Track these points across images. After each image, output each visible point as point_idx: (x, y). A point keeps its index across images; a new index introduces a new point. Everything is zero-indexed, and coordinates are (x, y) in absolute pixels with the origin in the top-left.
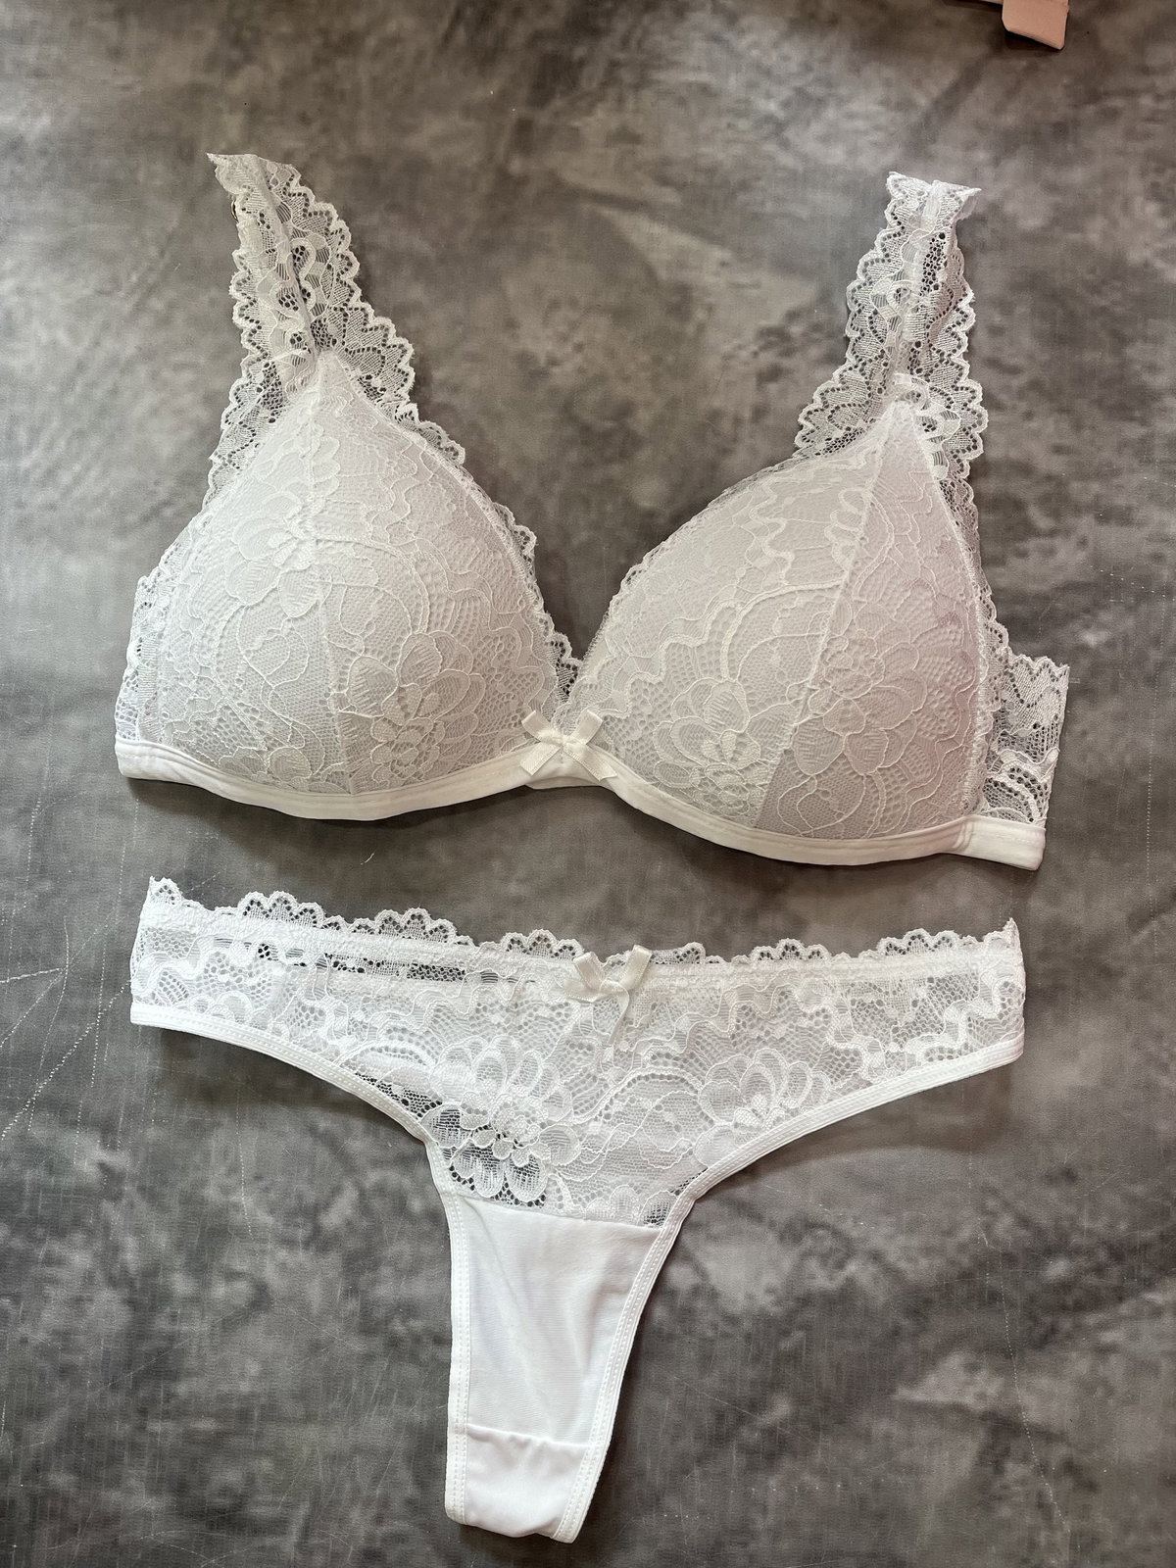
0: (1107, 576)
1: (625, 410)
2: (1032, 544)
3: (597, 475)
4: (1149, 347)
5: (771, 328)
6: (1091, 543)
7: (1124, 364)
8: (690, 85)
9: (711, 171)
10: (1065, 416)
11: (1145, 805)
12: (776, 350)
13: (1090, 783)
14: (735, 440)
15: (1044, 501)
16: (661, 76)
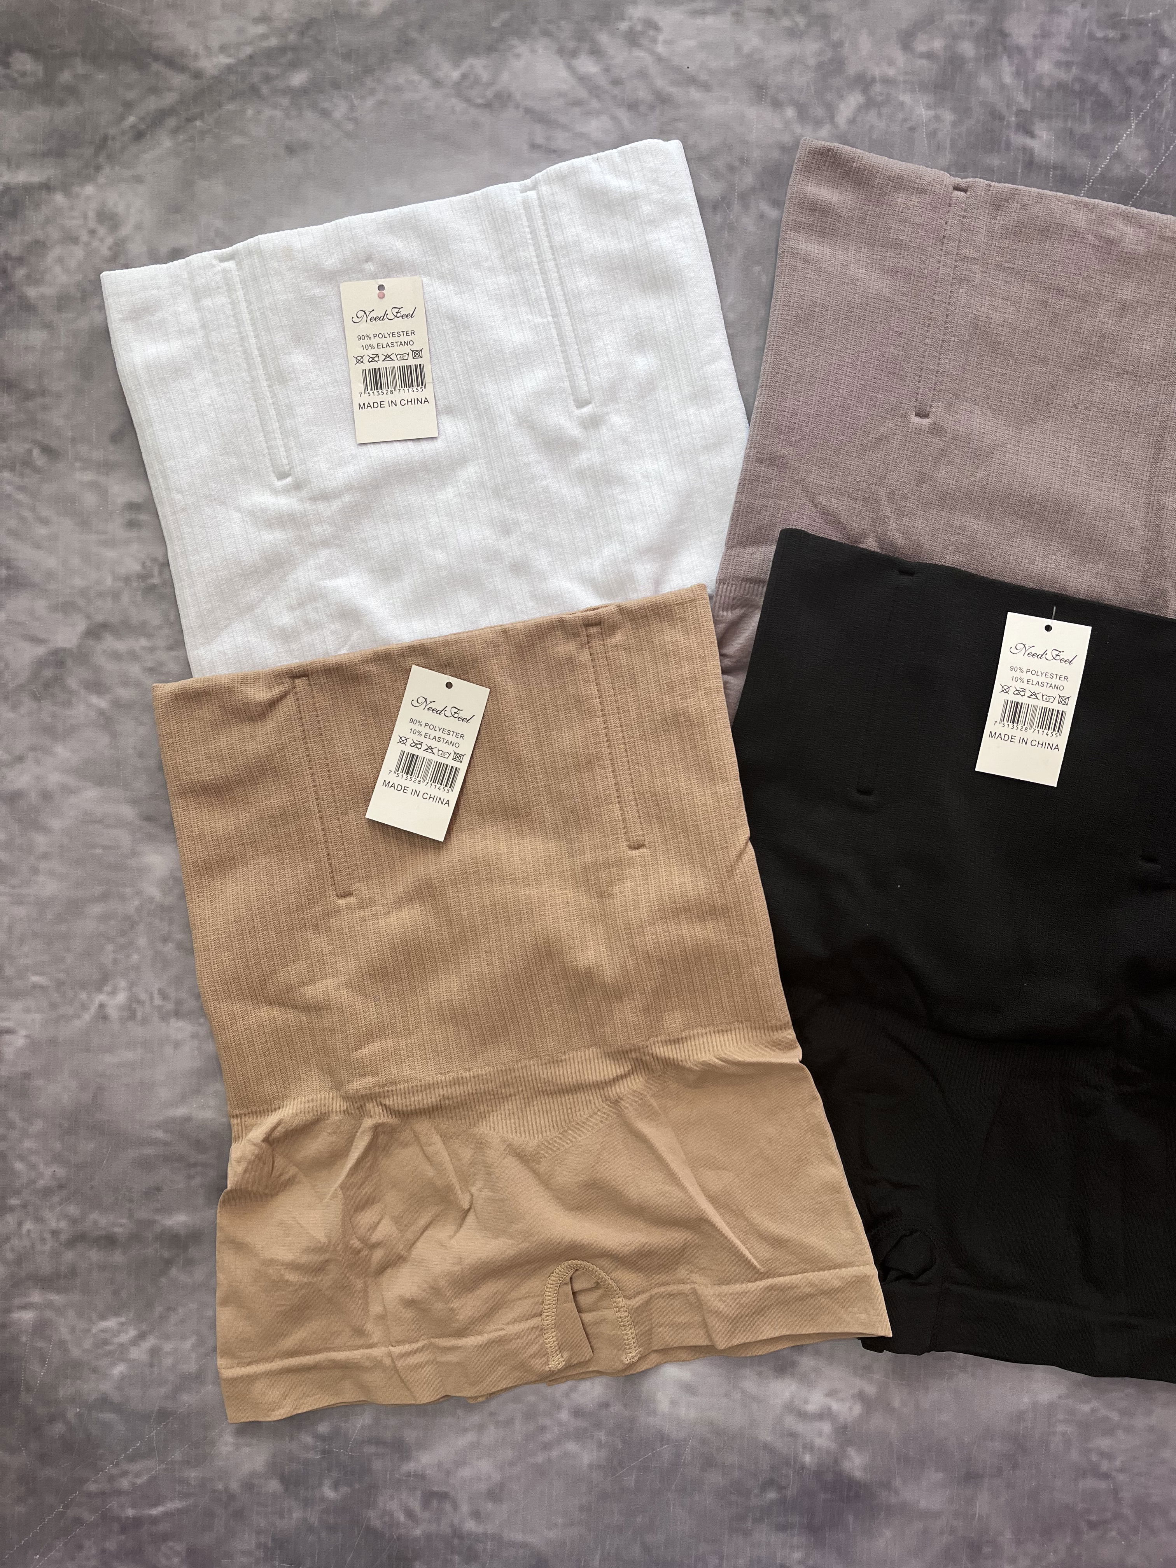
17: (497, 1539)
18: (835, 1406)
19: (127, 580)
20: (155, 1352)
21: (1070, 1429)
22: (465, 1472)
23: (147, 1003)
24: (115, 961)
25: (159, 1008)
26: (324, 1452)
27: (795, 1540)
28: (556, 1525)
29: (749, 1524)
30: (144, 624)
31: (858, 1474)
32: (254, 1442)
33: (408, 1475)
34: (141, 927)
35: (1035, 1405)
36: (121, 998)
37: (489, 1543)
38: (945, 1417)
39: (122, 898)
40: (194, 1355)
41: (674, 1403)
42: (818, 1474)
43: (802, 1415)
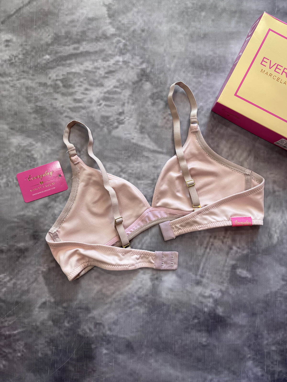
0: (44, 71)
1: (153, 104)
2: (61, 77)
3: (159, 89)
4: (36, 123)
5: (121, 124)
6: (48, 78)
7: (42, 119)
8: (142, 180)
9: (137, 160)
10: (55, 107)
11: (35, 21)
12: (120, 119)
13: (47, 25)
14: (128, 98)
15: (59, 88)
16: (149, 182)
17: (116, 336)
18: (214, 294)
19: (5, 61)
20: (15, 284)
21: (281, 299)
22: (107, 316)
23: (12, 182)
24: (3, 170)
25: (16, 183)
26: (65, 312)
27: (203, 335)
28: (133, 332)
29: (190, 330)
30: (10, 73)
31: (221, 314)
32: (44, 310)
33: (90, 318)
34: (10, 160)
35: (271, 292)
36: (4, 180)
37: (114, 338)
38: (245, 296)
39: (5, 152)
40: (26, 285)
41: (167, 294)
42: (209, 314)
43: (204, 297)
